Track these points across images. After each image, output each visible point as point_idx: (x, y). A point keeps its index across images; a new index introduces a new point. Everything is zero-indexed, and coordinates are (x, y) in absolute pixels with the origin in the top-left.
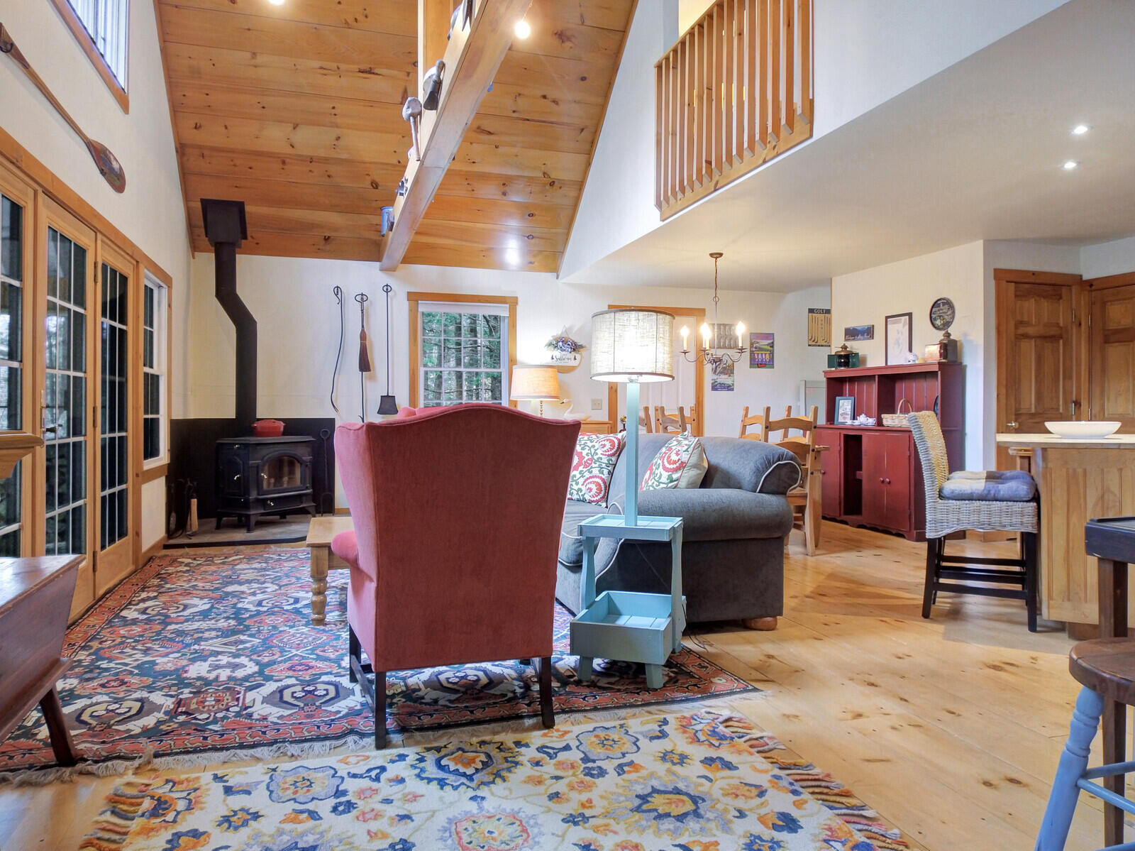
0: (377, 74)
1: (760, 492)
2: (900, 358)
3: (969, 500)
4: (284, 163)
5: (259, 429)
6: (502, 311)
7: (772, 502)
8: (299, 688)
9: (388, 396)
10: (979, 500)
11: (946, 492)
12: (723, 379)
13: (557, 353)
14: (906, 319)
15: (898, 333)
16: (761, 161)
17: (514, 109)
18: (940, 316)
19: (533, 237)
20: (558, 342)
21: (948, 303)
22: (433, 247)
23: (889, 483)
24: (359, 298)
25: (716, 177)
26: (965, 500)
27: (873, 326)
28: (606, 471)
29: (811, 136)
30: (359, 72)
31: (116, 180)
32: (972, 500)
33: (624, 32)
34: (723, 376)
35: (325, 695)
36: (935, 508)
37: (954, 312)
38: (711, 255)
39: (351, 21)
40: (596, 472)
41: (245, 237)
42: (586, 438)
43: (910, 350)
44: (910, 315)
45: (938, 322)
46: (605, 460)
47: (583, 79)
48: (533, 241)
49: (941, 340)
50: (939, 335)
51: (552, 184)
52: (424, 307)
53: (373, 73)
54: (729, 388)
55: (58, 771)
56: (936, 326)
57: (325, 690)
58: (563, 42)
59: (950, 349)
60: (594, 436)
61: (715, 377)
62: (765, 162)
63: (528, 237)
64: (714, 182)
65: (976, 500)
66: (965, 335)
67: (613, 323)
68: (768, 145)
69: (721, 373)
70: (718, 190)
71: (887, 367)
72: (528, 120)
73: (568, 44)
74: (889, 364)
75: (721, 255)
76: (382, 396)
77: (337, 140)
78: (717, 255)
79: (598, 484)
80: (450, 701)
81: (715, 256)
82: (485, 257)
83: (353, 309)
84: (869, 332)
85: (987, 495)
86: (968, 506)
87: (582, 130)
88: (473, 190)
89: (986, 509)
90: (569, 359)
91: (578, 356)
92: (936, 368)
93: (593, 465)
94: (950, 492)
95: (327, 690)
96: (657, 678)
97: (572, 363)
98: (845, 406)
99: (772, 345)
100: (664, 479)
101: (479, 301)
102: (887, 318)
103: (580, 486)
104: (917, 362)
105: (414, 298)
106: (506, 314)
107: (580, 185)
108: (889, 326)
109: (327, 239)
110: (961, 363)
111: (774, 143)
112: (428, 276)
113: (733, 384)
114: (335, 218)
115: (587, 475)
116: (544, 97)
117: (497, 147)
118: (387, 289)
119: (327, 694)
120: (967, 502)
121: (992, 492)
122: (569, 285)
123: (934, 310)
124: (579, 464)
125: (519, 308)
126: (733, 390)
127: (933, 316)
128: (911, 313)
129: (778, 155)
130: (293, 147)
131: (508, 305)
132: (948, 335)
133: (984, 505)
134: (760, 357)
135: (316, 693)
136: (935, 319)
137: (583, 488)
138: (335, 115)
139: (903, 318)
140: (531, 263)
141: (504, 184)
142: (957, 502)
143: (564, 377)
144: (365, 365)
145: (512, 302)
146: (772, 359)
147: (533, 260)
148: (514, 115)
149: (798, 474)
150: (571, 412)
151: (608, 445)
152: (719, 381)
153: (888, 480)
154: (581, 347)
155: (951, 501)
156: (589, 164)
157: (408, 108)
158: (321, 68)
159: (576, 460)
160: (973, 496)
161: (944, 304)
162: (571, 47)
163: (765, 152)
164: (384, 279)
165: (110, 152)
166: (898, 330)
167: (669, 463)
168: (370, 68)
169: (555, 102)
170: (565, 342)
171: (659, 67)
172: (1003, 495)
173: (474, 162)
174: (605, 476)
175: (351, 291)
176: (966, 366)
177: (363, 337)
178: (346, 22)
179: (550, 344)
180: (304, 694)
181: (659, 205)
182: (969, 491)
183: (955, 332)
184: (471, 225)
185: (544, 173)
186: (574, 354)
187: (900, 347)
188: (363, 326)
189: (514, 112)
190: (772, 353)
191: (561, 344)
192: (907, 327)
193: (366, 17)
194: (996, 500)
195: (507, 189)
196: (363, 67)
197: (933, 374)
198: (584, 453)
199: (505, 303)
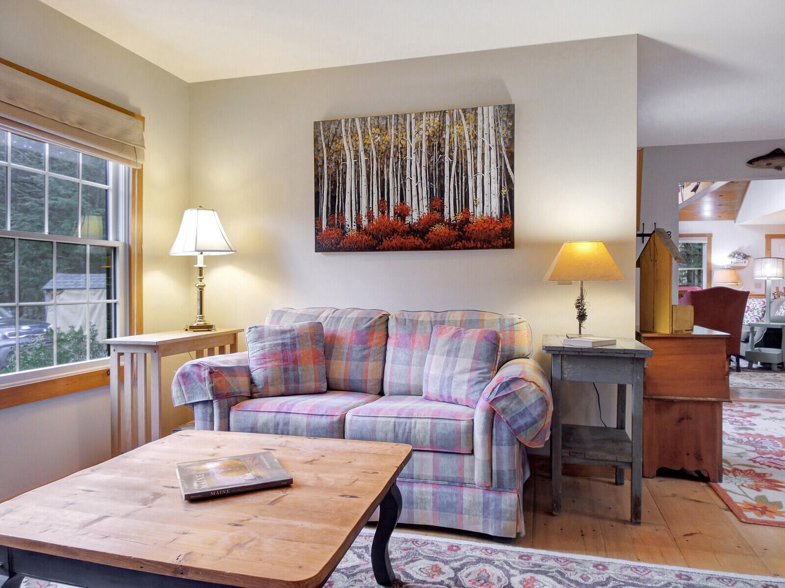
6: (704, 241)
13: (734, 260)
19: (722, 205)
20: (735, 255)
28: (761, 314)
40: (756, 314)
42: (751, 300)
46: (760, 309)
48: (722, 207)
60: (755, 299)
63: (719, 205)
67: (762, 262)
79: (757, 319)
90: (742, 262)
91: (747, 261)
93: (755, 311)
96: (775, 367)
97: (744, 265)
103: (748, 319)
106: (706, 242)
115: (752, 315)
122: (743, 226)
124: (748, 310)
125: (713, 239)
131: (707, 238)
137: (750, 320)
140: (720, 217)
143: (739, 272)
145: (709, 236)
147: (721, 215)
151: (762, 303)
154: (749, 256)
159: (746, 309)
170: (739, 254)
174: (761, 315)
179: (730, 256)
186: (744, 260)
191: (737, 255)
198: (750, 306)
199: (706, 236)
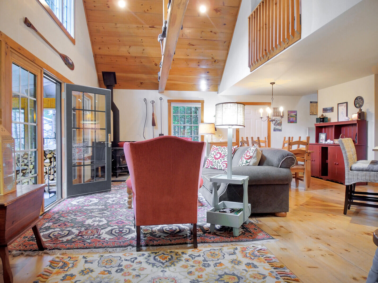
0: (155, 28)
1: (280, 167)
2: (343, 119)
3: (362, 171)
4: (127, 59)
5: (120, 145)
7: (284, 171)
8: (118, 229)
9: (161, 134)
10: (366, 171)
11: (353, 168)
12: (278, 127)
14: (345, 104)
15: (343, 110)
16: (283, 49)
17: (201, 36)
18: (358, 103)
19: (209, 80)
21: (361, 98)
22: (175, 84)
23: (338, 164)
24: (152, 102)
25: (268, 56)
26: (360, 171)
27: (333, 107)
29: (300, 38)
30: (149, 27)
31: (71, 66)
32: (363, 171)
33: (238, 7)
34: (278, 126)
35: (125, 232)
36: (348, 174)
37: (363, 101)
38: (271, 83)
39: (146, 11)
40: (226, 160)
41: (116, 83)
42: (223, 148)
43: (347, 116)
44: (347, 103)
45: (357, 105)
47: (225, 24)
49: (358, 112)
50: (358, 110)
51: (215, 61)
52: (173, 105)
53: (154, 28)
54: (280, 130)
55: (38, 252)
56: (357, 107)
57: (126, 230)
58: (217, 12)
59: (361, 115)
60: (226, 147)
61: (275, 126)
62: (285, 49)
63: (207, 80)
64: (268, 57)
65: (364, 171)
66: (368, 110)
67: (222, 108)
68: (286, 43)
69: (277, 125)
70: (269, 60)
71: (338, 122)
72: (206, 40)
73: (219, 13)
74: (339, 121)
75: (274, 83)
76: (159, 134)
77: (143, 50)
78: (273, 83)
79: (226, 164)
80: (165, 237)
81: (272, 84)
82: (193, 87)
83: (150, 105)
84: (332, 110)
85: (369, 169)
86: (361, 173)
87: (225, 42)
88: (188, 65)
89: (368, 175)
92: (356, 122)
93: (225, 157)
94: (354, 168)
95: (126, 231)
96: (237, 232)
98: (323, 136)
99: (296, 115)
100: (244, 162)
101: (191, 102)
102: (338, 104)
103: (220, 164)
104: (349, 120)
105: (170, 102)
106: (200, 106)
107: (225, 61)
108: (339, 107)
109: (141, 83)
110: (366, 121)
111: (288, 42)
112: (175, 94)
113: (281, 129)
114: (144, 76)
115: (223, 161)
116: (211, 32)
117: (196, 50)
118: (161, 99)
119: (126, 232)
120: (361, 172)
121: (371, 168)
123: (356, 101)
124: (220, 157)
125: (205, 104)
126: (281, 131)
127: (356, 103)
128: (347, 102)
129: (289, 46)
130: (129, 53)
131: (201, 103)
132: (361, 110)
133: (368, 173)
134: (291, 119)
135: (122, 231)
136: (356, 104)
137: (221, 165)
138: (142, 42)
139: (344, 104)
140: (208, 88)
141: (198, 62)
142: (357, 171)
144: (154, 124)
145: (202, 102)
146: (296, 120)
148: (201, 38)
149: (295, 161)
150: (222, 139)
152: (276, 128)
153: (337, 163)
155: (355, 171)
156: (228, 54)
157: (159, 38)
158: (137, 27)
160: (363, 169)
161: (359, 99)
162: (220, 14)
163: (285, 45)
164: (160, 95)
165: (68, 57)
166: (342, 109)
167: (247, 156)
168: (153, 26)
169: (215, 33)
171: (249, 18)
172: (375, 169)
173: (188, 55)
175: (149, 99)
176: (368, 121)
177: (153, 115)
178: (145, 11)
179: (214, 116)
180: (119, 231)
181: (250, 66)
182: (362, 168)
183: (364, 109)
184: (188, 76)
185: (212, 58)
187: (343, 115)
188: (153, 111)
189: (201, 37)
190: (296, 118)
192: (346, 107)
193: (151, 9)
194: (373, 171)
195: (199, 64)
196: (150, 26)
197: (355, 124)
198: (222, 153)
199: (200, 102)
